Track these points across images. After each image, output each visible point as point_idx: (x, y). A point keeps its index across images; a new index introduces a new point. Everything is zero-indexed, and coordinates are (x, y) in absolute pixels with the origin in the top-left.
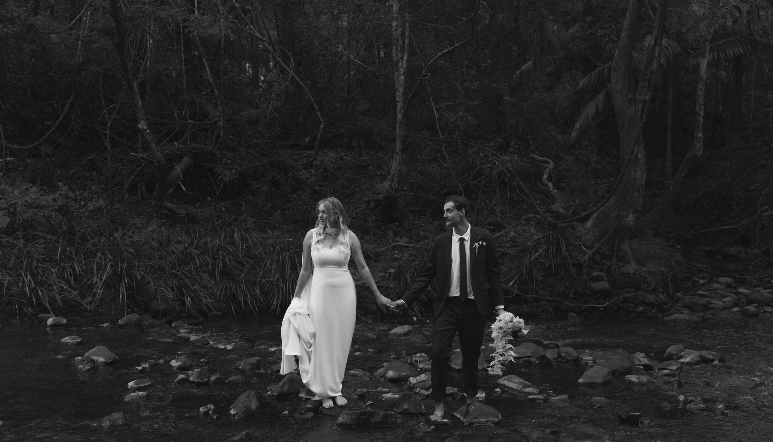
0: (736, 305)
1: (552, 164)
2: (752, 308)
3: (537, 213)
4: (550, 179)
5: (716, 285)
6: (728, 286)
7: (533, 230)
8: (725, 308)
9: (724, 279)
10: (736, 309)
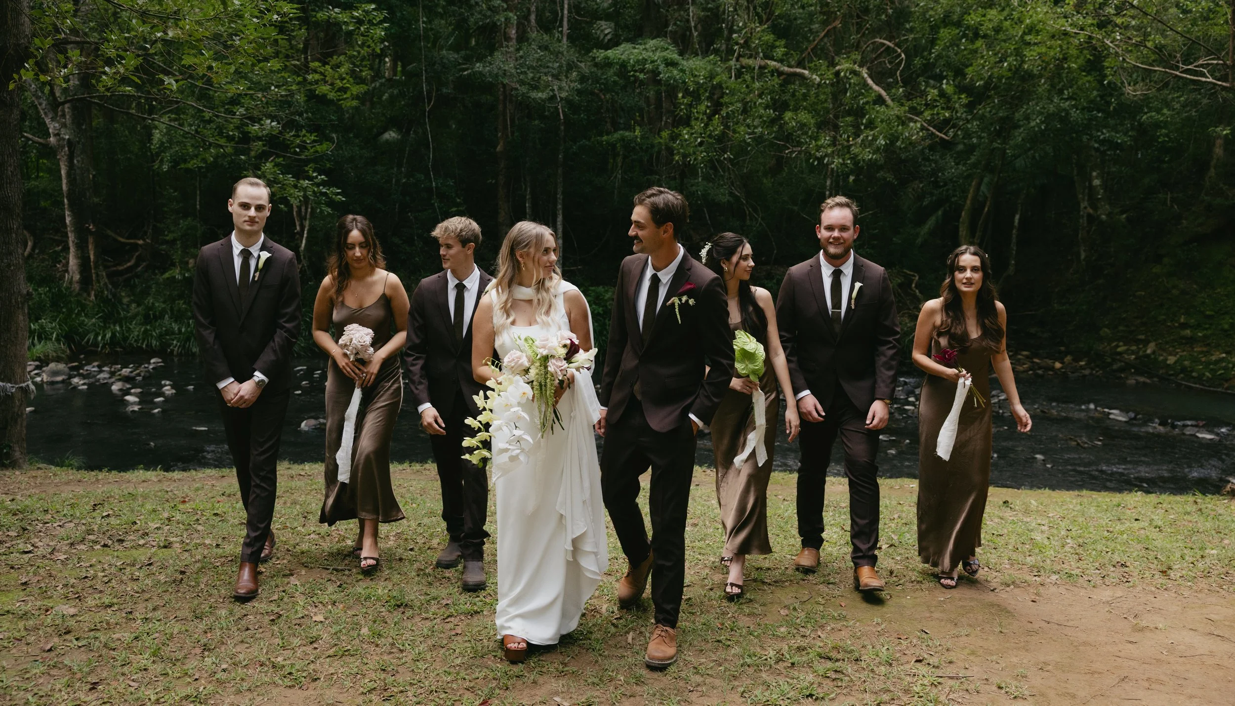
0: (1031, 370)
1: (917, 278)
2: (1040, 372)
3: (909, 309)
4: (916, 287)
5: (1020, 357)
6: (1027, 357)
7: (907, 321)
8: (1024, 372)
9: (1025, 353)
10: (1031, 372)
